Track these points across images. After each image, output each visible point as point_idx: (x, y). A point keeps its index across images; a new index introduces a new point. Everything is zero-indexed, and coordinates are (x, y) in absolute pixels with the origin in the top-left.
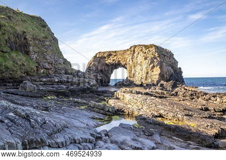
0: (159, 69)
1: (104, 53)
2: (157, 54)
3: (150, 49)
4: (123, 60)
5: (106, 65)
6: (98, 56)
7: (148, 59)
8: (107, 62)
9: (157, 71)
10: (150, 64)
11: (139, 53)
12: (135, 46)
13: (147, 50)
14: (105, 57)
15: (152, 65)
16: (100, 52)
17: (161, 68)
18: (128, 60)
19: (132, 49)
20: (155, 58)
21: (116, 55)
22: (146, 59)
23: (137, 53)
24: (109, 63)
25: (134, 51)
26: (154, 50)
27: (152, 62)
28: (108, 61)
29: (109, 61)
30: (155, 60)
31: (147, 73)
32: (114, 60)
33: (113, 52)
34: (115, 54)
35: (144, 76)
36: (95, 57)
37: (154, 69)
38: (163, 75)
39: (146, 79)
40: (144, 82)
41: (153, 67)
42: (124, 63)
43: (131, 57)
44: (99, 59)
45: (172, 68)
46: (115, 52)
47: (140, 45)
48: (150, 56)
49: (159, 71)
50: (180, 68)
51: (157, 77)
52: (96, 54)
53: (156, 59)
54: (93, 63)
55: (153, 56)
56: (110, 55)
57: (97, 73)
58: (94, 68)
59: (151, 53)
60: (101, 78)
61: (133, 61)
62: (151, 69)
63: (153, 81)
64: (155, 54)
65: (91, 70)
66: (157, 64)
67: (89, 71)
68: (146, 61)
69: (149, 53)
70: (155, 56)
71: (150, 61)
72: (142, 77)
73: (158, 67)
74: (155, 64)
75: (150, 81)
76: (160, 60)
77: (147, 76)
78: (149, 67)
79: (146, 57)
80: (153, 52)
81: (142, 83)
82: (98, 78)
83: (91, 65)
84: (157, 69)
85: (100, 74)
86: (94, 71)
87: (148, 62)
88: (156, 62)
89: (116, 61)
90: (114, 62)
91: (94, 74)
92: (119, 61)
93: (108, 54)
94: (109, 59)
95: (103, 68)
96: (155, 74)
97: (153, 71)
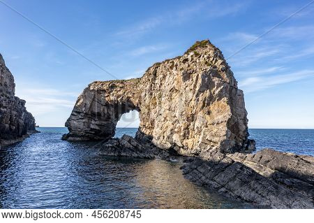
0: (228, 107)
1: (103, 83)
2: (220, 61)
4: (135, 95)
5: (107, 105)
6: (91, 89)
7: (194, 75)
8: (107, 99)
9: (222, 112)
10: (200, 91)
11: (164, 77)
12: (158, 65)
14: (104, 91)
15: (207, 93)
16: (96, 82)
18: (143, 95)
19: (152, 70)
20: (217, 74)
21: (123, 87)
22: (187, 76)
23: (161, 76)
24: (112, 101)
25: (155, 75)
26: (211, 53)
27: (207, 85)
28: (110, 98)
29: (112, 98)
30: (216, 80)
31: (192, 118)
32: (119, 96)
33: (118, 82)
34: (121, 85)
35: (182, 125)
36: (87, 90)
37: (212, 108)
38: (237, 124)
39: (185, 136)
40: (179, 144)
41: (211, 98)
42: (137, 101)
43: (148, 86)
44: (93, 94)
46: (122, 82)
47: (168, 61)
48: (200, 69)
49: (227, 113)
51: (223, 130)
52: (89, 86)
53: (219, 77)
54: (81, 101)
55: (209, 68)
56: (113, 87)
57: (90, 118)
58: (84, 109)
59: (202, 60)
60: (97, 128)
61: (151, 94)
62: (203, 106)
63: (211, 141)
64: (214, 62)
65: (79, 113)
66: (221, 91)
67: (75, 114)
68: (187, 82)
69: (198, 61)
70: (216, 67)
71: (200, 81)
72: (176, 130)
73: (225, 99)
74: (217, 92)
75: (200, 140)
76: (228, 81)
77: (191, 127)
78: (198, 100)
79: (188, 72)
80: (208, 58)
81: (175, 145)
82: (92, 127)
83: (78, 104)
84: (222, 107)
85: (95, 121)
86: (83, 115)
87: (195, 86)
88: (219, 86)
89: (123, 97)
90: (119, 99)
91: (84, 120)
92: (128, 98)
93: (109, 84)
94: (112, 93)
95: (102, 110)
96: (215, 120)
97: (209, 113)
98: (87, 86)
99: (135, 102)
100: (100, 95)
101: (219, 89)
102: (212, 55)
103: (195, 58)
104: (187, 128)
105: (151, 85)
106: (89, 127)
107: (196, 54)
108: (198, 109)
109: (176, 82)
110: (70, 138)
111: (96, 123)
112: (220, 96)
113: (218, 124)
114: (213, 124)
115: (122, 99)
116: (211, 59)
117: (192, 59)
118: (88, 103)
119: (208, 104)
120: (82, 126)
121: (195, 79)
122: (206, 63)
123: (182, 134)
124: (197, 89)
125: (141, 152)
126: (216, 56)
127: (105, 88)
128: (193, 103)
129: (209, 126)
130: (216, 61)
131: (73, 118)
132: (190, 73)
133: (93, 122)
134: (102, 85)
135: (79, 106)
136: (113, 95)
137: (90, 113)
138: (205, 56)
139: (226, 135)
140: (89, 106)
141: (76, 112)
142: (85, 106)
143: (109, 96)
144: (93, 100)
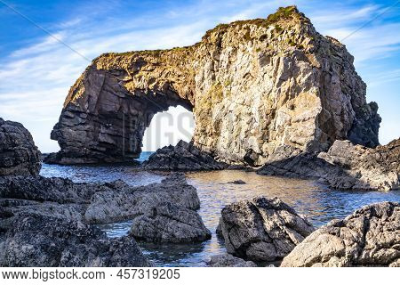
0: (318, 100)
1: (120, 57)
2: (307, 40)
4: (182, 79)
5: (129, 98)
6: (98, 68)
7: (275, 58)
8: (128, 86)
9: (309, 105)
10: (282, 80)
11: (235, 50)
12: (224, 28)
13: (272, 27)
14: (124, 72)
15: (289, 83)
16: (107, 55)
17: (323, 93)
18: (197, 79)
19: (213, 37)
20: (303, 57)
21: (157, 64)
22: (265, 59)
23: (230, 49)
24: (137, 90)
25: (219, 45)
26: (297, 27)
27: (291, 72)
28: (135, 84)
29: (137, 84)
30: (302, 65)
31: (272, 114)
32: (151, 81)
33: (148, 53)
34: (154, 61)
35: (258, 124)
36: (91, 70)
37: (299, 100)
38: (331, 121)
39: (265, 138)
40: (257, 150)
41: (296, 90)
42: (186, 89)
43: (208, 65)
44: (102, 76)
46: (157, 53)
48: (282, 49)
49: (316, 107)
50: (374, 106)
51: (309, 129)
52: (95, 61)
53: (306, 60)
54: (82, 90)
55: (293, 49)
56: (139, 63)
57: (97, 123)
58: (86, 106)
59: (285, 37)
60: (110, 141)
61: (214, 78)
62: (287, 98)
63: (295, 142)
64: (300, 40)
65: (78, 113)
66: (309, 78)
67: (71, 115)
68: (266, 67)
69: (279, 39)
70: (301, 47)
71: (281, 67)
72: (252, 131)
73: (314, 89)
74: (303, 80)
75: (283, 142)
76: (318, 66)
77: (271, 126)
78: (280, 91)
79: (268, 53)
80: (293, 34)
81: (251, 151)
82: (102, 138)
83: (77, 96)
84: (310, 99)
85: (107, 128)
86: (85, 116)
87: (276, 72)
88: (306, 72)
89: (158, 83)
90: (151, 86)
91: (88, 126)
92: (169, 84)
93: (133, 59)
94: (137, 76)
95: (118, 106)
96: (300, 117)
97: (293, 107)
98: (91, 63)
99: (183, 91)
100: (114, 79)
101: (306, 77)
102: (298, 31)
103: (276, 35)
104: (267, 128)
105: (213, 63)
106: (95, 139)
107: (278, 29)
108: (280, 103)
109: (251, 66)
110: (63, 160)
111: (107, 131)
112: (308, 86)
113: (304, 120)
114: (298, 121)
115: (156, 87)
116: (297, 36)
117: (272, 36)
118: (94, 94)
119: (293, 97)
120: (83, 138)
121: (275, 63)
122: (290, 41)
123: (260, 135)
124: (279, 76)
125: (206, 162)
126: (303, 32)
127: (125, 66)
128: (273, 95)
129: (293, 125)
130: (303, 38)
131: (67, 122)
132: (270, 56)
133: (102, 130)
134: (120, 60)
135: (77, 100)
136: (140, 77)
137: (96, 113)
138: (289, 32)
139: (314, 134)
140: (95, 99)
141: (73, 112)
142: (88, 101)
143: (132, 80)
144: (103, 88)
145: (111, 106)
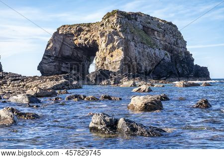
0: (122, 53)
1: (71, 27)
2: (118, 26)
3: (111, 19)
5: (76, 48)
6: (60, 33)
7: (106, 34)
8: (75, 42)
9: (119, 55)
10: (108, 44)
14: (72, 35)
15: (110, 46)
16: (64, 26)
20: (116, 33)
21: (89, 31)
24: (79, 44)
26: (115, 21)
27: (111, 40)
29: (79, 41)
30: (116, 37)
31: (105, 59)
32: (86, 39)
33: (84, 25)
34: (87, 29)
36: (56, 34)
37: (114, 53)
41: (113, 49)
44: (63, 38)
45: (171, 51)
46: (89, 25)
48: (108, 30)
49: (121, 56)
51: (118, 65)
52: (58, 30)
53: (118, 35)
54: (51, 45)
55: (112, 30)
56: (80, 30)
57: (61, 62)
58: (54, 53)
59: (110, 25)
62: (110, 52)
65: (50, 56)
66: (119, 43)
67: (46, 58)
68: (103, 38)
69: (108, 26)
70: (116, 29)
71: (107, 38)
73: (121, 48)
74: (116, 44)
76: (123, 38)
78: (107, 49)
79: (103, 32)
80: (113, 24)
82: (63, 70)
83: (49, 48)
84: (119, 53)
85: (66, 64)
86: (53, 58)
87: (106, 41)
88: (117, 40)
89: (89, 41)
90: (86, 43)
91: (55, 63)
92: (94, 41)
93: (76, 28)
94: (79, 37)
95: (71, 53)
96: (114, 60)
97: (112, 56)
98: (56, 31)
100: (68, 39)
102: (115, 22)
103: (107, 24)
106: (60, 70)
107: (108, 21)
108: (107, 54)
111: (67, 66)
112: (119, 47)
113: (116, 62)
114: (113, 62)
115: (88, 43)
116: (115, 25)
118: (58, 47)
119: (112, 51)
120: (53, 69)
121: (105, 36)
122: (112, 27)
124: (106, 43)
126: (117, 22)
127: (73, 32)
128: (105, 51)
129: (111, 64)
130: (117, 25)
131: (45, 61)
133: (64, 65)
134: (70, 28)
135: (49, 50)
136: (81, 38)
137: (60, 56)
139: (120, 68)
140: (58, 49)
141: (47, 56)
142: (55, 50)
143: (77, 39)
144: (63, 43)
145: (67, 52)
